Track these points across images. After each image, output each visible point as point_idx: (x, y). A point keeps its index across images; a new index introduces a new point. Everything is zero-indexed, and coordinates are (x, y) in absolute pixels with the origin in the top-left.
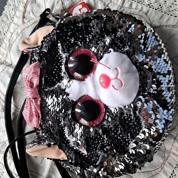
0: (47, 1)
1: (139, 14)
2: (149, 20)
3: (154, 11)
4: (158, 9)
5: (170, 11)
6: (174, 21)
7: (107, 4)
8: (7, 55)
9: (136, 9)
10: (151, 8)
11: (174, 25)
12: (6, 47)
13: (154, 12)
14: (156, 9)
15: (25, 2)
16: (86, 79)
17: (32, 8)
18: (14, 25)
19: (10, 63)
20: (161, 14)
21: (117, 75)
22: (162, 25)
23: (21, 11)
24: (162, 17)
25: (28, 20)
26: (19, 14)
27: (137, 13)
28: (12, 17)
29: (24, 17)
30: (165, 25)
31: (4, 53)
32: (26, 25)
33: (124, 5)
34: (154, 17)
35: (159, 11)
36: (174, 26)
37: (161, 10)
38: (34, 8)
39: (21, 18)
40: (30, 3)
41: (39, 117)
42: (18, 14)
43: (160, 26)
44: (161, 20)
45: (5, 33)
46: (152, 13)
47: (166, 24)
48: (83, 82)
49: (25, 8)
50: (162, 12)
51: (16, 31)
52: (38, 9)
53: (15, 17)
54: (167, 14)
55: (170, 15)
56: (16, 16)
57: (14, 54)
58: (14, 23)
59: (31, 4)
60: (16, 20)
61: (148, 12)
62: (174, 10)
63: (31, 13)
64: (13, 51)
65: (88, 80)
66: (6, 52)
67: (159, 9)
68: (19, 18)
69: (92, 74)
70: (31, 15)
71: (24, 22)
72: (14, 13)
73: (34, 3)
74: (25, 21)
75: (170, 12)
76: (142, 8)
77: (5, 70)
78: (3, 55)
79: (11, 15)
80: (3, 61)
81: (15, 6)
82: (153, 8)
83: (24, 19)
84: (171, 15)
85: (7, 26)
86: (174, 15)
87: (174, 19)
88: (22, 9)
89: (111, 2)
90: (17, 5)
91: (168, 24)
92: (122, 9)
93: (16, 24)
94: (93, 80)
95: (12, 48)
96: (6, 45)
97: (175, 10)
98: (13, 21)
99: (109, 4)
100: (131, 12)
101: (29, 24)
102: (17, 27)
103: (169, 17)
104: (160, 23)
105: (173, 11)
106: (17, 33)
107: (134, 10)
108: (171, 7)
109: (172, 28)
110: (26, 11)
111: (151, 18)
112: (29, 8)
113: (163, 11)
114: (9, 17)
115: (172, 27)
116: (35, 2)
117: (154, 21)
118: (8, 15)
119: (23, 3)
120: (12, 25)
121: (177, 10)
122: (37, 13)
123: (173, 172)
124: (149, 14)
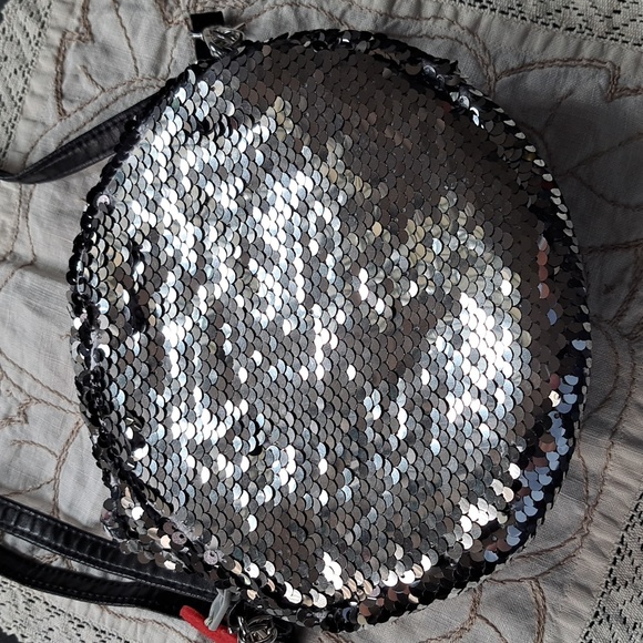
0: (135, 32)
1: (450, 35)
2: (485, 49)
3: (497, 18)
4: (511, 12)
5: (549, 14)
6: (567, 44)
7: (337, 14)
8: (16, 231)
9: (436, 18)
10: (488, 10)
11: (569, 60)
12: (10, 204)
13: (496, 23)
14: (503, 12)
15: (57, 43)
17: (85, 59)
18: (29, 124)
19: (30, 258)
20: (523, 27)
22: (528, 61)
23: (44, 74)
24: (525, 35)
25: (76, 105)
26: (42, 85)
27: (443, 32)
28: (16, 99)
29: (59, 95)
30: (540, 63)
31: (4, 224)
32: (71, 123)
33: (395, 8)
34: (499, 39)
35: (513, 15)
36: (569, 63)
37: (521, 12)
38: (92, 61)
39: (51, 101)
40: (73, 44)
42: (36, 85)
43: (522, 67)
44: (524, 48)
46: (489, 25)
47: (542, 59)
49: (59, 60)
50: (523, 18)
51: (39, 146)
52: (104, 61)
53: (27, 98)
54: (542, 23)
55: (551, 27)
56: (33, 94)
57: (41, 225)
58: (27, 119)
59: (78, 45)
60: (31, 107)
61: (477, 22)
62: (563, 10)
63: (84, 79)
64: (38, 217)
66: (10, 222)
67: (513, 12)
68: (43, 98)
70: (85, 85)
71: (62, 113)
72: (21, 83)
73: (90, 43)
75: (550, 17)
76: (456, 14)
77: (12, 281)
79: (14, 93)
80: (3, 253)
81: (24, 59)
82: (493, 10)
83: (63, 101)
84: (555, 26)
86: (564, 26)
87: (567, 38)
88: (48, 66)
89: (350, 6)
90: (29, 56)
91: (550, 54)
92: (390, 23)
93: (35, 121)
95: (32, 205)
96: (9, 198)
97: (567, 7)
98: (21, 111)
99: (344, 13)
100: (420, 32)
101: (82, 118)
102: (39, 130)
103: (550, 33)
104: (522, 58)
105: (560, 11)
106: (44, 152)
107: (431, 22)
109: (563, 70)
110: (62, 73)
111: (489, 44)
112: (72, 62)
113: (526, 16)
114: (5, 99)
115: (561, 66)
116: (93, 40)
117: (501, 52)
118: (2, 92)
119: (49, 46)
120: (21, 125)
121: (572, 6)
122: (106, 78)
123: (622, 542)
124: (480, 31)
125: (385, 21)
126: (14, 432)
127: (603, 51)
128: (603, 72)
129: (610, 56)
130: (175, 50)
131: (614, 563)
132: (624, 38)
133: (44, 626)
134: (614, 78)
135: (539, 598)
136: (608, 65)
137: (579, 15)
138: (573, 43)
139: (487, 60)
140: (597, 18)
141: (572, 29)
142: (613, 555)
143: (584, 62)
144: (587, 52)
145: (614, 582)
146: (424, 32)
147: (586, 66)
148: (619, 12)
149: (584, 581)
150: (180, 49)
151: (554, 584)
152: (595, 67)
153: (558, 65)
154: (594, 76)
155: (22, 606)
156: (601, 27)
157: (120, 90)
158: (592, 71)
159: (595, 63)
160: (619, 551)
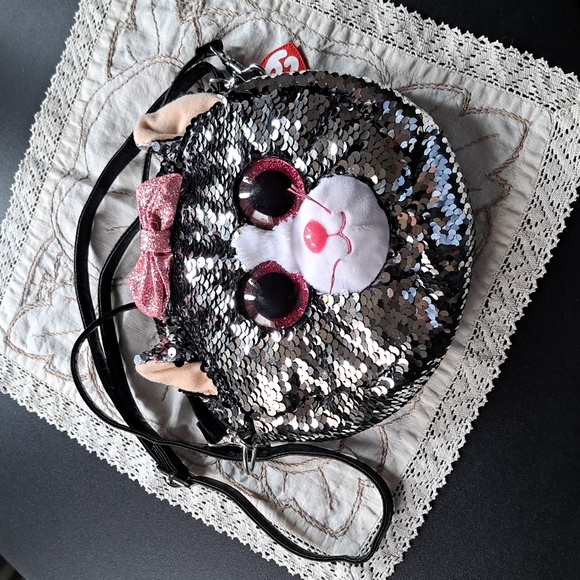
0: (162, 26)
1: (365, 58)
2: (387, 71)
3: (396, 51)
4: (406, 48)
5: (430, 52)
6: (440, 74)
7: (294, 31)
8: (77, 155)
9: (358, 44)
10: (391, 45)
11: (439, 85)
12: (75, 136)
13: (395, 55)
14: (400, 48)
15: (113, 29)
17: (129, 41)
18: (90, 83)
19: (86, 173)
20: (412, 60)
22: (413, 82)
23: (103, 49)
24: (413, 65)
25: (119, 71)
26: (100, 57)
28: (83, 65)
29: (110, 64)
30: (421, 85)
31: (70, 149)
32: (115, 83)
33: (332, 35)
34: (397, 65)
35: (407, 50)
36: (439, 87)
37: (412, 49)
38: (133, 43)
39: (105, 67)
40: (123, 30)
42: (96, 56)
43: (409, 86)
44: (412, 73)
45: (70, 102)
46: (391, 55)
47: (423, 82)
48: (268, 233)
49: (113, 41)
50: (413, 53)
51: (95, 98)
52: (141, 44)
53: (90, 65)
54: (425, 58)
55: (430, 61)
56: (94, 62)
57: (94, 152)
58: (89, 79)
59: (126, 31)
60: (92, 71)
61: (384, 52)
62: (439, 50)
63: (127, 54)
64: (92, 146)
65: (281, 229)
66: (74, 148)
68: (99, 65)
69: (290, 219)
70: (127, 58)
71: (110, 75)
72: (87, 54)
73: (134, 31)
74: (113, 72)
75: (431, 54)
76: (371, 45)
77: (74, 190)
78: (68, 155)
79: (82, 61)
80: (68, 169)
81: (91, 38)
82: (394, 45)
83: (111, 68)
84: (433, 61)
85: (73, 85)
86: (439, 61)
87: (439, 70)
88: (105, 44)
89: (304, 28)
90: (94, 36)
91: (427, 80)
92: (328, 45)
93: (93, 81)
94: (292, 232)
95: (89, 138)
96: (74, 132)
97: (442, 49)
98: (85, 73)
99: (299, 31)
101: (121, 80)
102: (95, 87)
103: (429, 66)
104: (409, 80)
105: (437, 51)
106: (99, 103)
107: (354, 47)
108: (434, 42)
109: (435, 91)
110: (114, 50)
111: (390, 68)
112: (121, 43)
113: (415, 52)
114: (76, 64)
115: (434, 89)
116: (136, 29)
117: (397, 74)
118: (75, 59)
119: (108, 30)
120: (85, 84)
121: (445, 49)
122: (140, 54)
123: (440, 408)
124: (385, 58)
125: (325, 43)
126: (66, 292)
127: (461, 81)
128: (460, 96)
129: (465, 86)
130: (185, 39)
131: (434, 421)
132: (476, 74)
133: (75, 421)
134: (466, 100)
135: (384, 438)
136: (464, 91)
137: (449, 55)
138: (443, 74)
139: (387, 79)
140: (460, 59)
141: (443, 64)
142: (433, 415)
143: (449, 87)
144: (451, 81)
145: (432, 433)
146: (350, 53)
147: (450, 90)
148: (474, 56)
149: (413, 431)
150: (188, 39)
151: (394, 430)
152: (456, 91)
153: (432, 87)
154: (454, 98)
155: (62, 407)
156: (461, 65)
157: (146, 63)
158: (453, 94)
159: (456, 88)
160: (437, 413)
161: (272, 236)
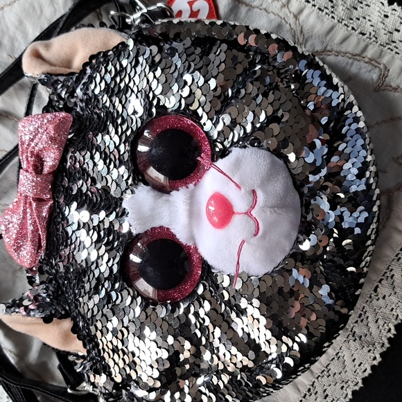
1: (280, 15)
2: (302, 32)
3: (315, 12)
4: (326, 11)
5: (351, 19)
6: (358, 43)
10: (310, 5)
11: (356, 55)
13: (314, 16)
14: (320, 9)
16: (174, 193)
20: (331, 24)
21: (253, 207)
22: (329, 48)
24: (332, 29)
27: (276, 11)
30: (336, 52)
34: (313, 27)
35: (326, 13)
36: (356, 57)
37: (332, 12)
41: (40, 247)
43: (323, 52)
44: (328, 38)
46: (309, 15)
47: (339, 49)
48: (165, 197)
50: (333, 17)
54: (345, 24)
55: (350, 29)
61: (301, 11)
62: (361, 19)
67: (327, 11)
69: (191, 186)
75: (351, 22)
82: (314, 6)
84: (353, 28)
86: (359, 30)
87: (359, 40)
91: (344, 48)
97: (365, 18)
100: (261, 5)
103: (348, 33)
104: (325, 45)
105: (358, 19)
108: (356, 9)
109: (350, 61)
113: (336, 17)
115: (350, 58)
117: (312, 37)
121: (368, 18)
123: (313, 385)
124: (302, 17)
127: (381, 55)
128: (377, 70)
129: (385, 60)
131: (304, 397)
132: (397, 51)
134: (384, 76)
136: (382, 66)
137: (372, 26)
138: (362, 45)
139: (301, 40)
140: (383, 32)
141: (364, 34)
142: (304, 391)
143: (366, 60)
144: (370, 53)
146: (264, 6)
147: (367, 63)
148: (398, 31)
152: (373, 65)
153: (348, 57)
154: (370, 71)
156: (383, 38)
158: (370, 67)
159: (373, 62)
160: (309, 390)
161: (168, 200)
